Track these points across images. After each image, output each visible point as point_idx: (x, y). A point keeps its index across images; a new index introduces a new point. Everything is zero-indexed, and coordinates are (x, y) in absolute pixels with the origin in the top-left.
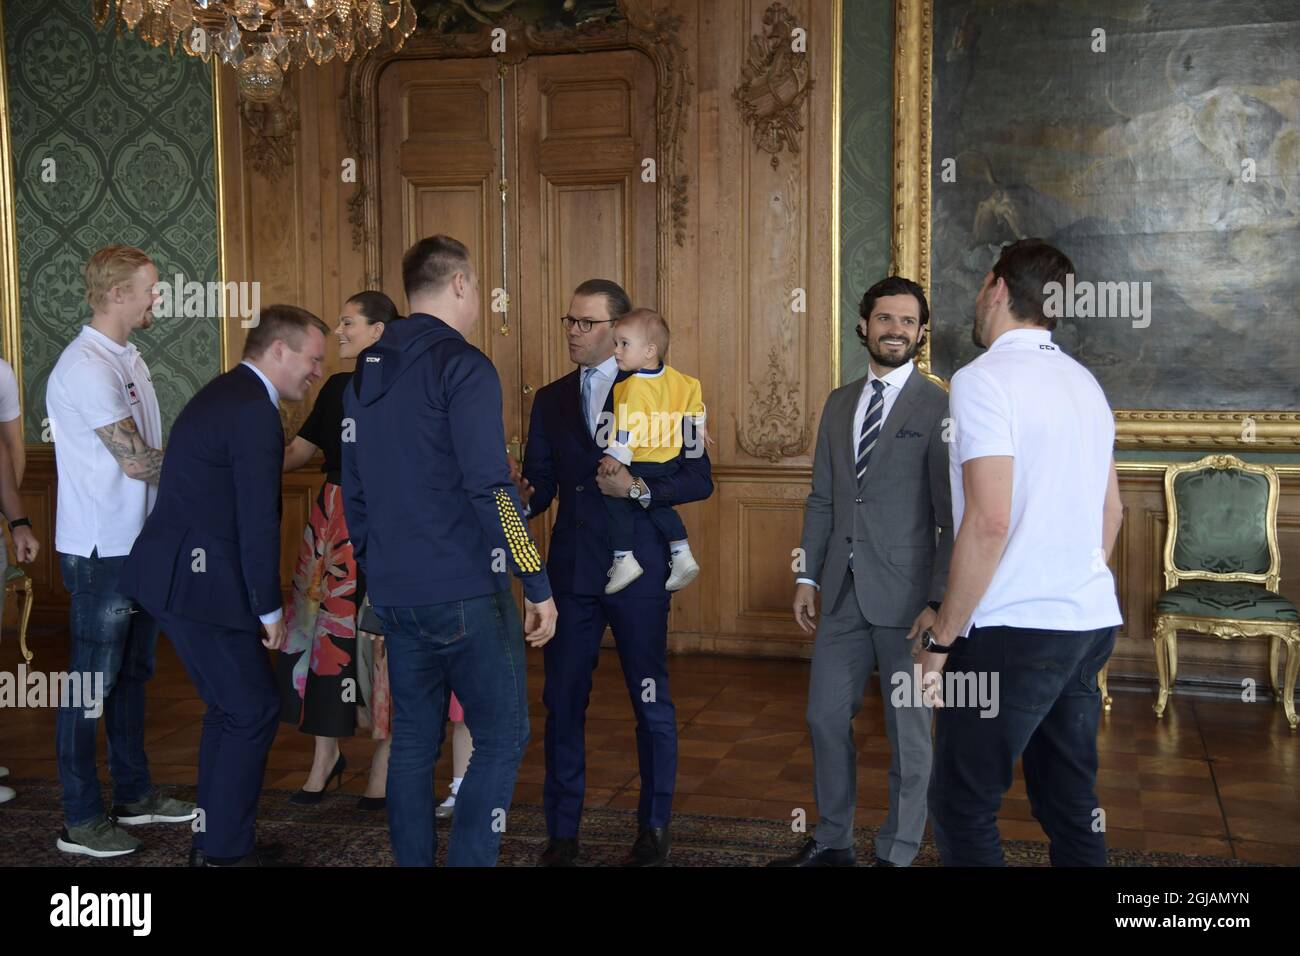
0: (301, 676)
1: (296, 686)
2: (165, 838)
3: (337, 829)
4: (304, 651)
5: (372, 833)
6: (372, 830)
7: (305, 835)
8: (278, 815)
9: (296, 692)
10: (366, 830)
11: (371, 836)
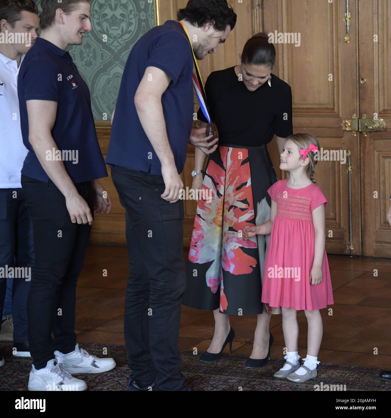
0: (212, 278)
1: (209, 285)
2: (121, 382)
3: (232, 379)
4: (214, 261)
5: (254, 383)
6: (255, 381)
7: (210, 383)
8: (193, 368)
9: (209, 288)
10: (251, 381)
11: (254, 385)
